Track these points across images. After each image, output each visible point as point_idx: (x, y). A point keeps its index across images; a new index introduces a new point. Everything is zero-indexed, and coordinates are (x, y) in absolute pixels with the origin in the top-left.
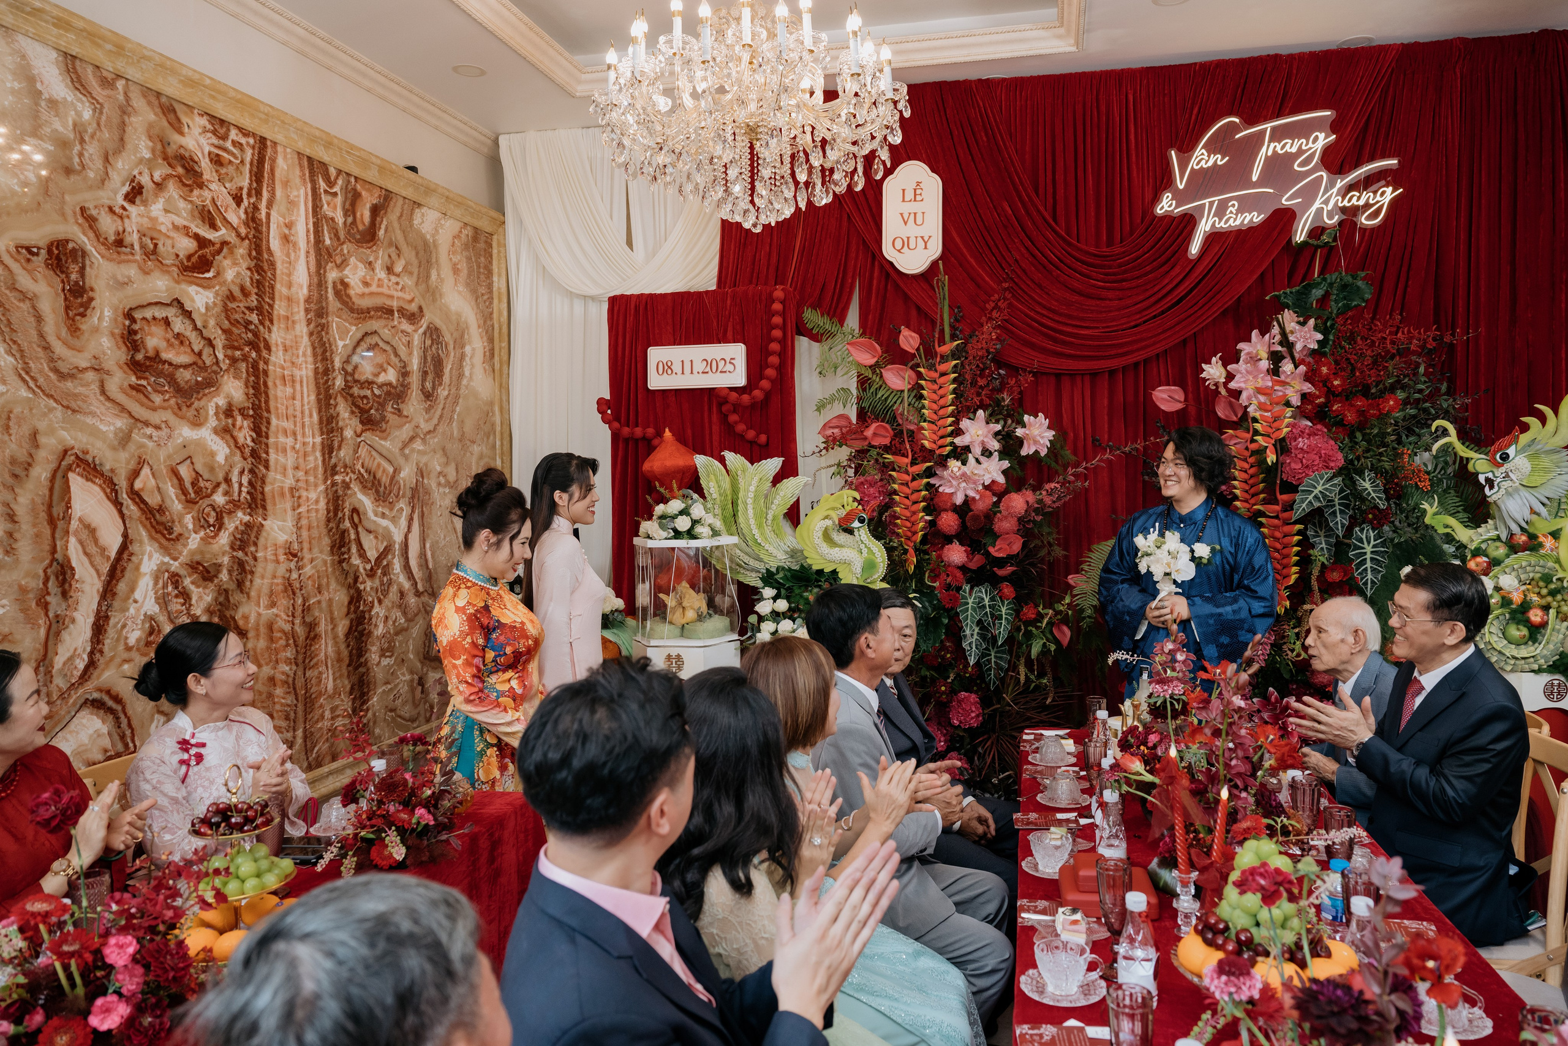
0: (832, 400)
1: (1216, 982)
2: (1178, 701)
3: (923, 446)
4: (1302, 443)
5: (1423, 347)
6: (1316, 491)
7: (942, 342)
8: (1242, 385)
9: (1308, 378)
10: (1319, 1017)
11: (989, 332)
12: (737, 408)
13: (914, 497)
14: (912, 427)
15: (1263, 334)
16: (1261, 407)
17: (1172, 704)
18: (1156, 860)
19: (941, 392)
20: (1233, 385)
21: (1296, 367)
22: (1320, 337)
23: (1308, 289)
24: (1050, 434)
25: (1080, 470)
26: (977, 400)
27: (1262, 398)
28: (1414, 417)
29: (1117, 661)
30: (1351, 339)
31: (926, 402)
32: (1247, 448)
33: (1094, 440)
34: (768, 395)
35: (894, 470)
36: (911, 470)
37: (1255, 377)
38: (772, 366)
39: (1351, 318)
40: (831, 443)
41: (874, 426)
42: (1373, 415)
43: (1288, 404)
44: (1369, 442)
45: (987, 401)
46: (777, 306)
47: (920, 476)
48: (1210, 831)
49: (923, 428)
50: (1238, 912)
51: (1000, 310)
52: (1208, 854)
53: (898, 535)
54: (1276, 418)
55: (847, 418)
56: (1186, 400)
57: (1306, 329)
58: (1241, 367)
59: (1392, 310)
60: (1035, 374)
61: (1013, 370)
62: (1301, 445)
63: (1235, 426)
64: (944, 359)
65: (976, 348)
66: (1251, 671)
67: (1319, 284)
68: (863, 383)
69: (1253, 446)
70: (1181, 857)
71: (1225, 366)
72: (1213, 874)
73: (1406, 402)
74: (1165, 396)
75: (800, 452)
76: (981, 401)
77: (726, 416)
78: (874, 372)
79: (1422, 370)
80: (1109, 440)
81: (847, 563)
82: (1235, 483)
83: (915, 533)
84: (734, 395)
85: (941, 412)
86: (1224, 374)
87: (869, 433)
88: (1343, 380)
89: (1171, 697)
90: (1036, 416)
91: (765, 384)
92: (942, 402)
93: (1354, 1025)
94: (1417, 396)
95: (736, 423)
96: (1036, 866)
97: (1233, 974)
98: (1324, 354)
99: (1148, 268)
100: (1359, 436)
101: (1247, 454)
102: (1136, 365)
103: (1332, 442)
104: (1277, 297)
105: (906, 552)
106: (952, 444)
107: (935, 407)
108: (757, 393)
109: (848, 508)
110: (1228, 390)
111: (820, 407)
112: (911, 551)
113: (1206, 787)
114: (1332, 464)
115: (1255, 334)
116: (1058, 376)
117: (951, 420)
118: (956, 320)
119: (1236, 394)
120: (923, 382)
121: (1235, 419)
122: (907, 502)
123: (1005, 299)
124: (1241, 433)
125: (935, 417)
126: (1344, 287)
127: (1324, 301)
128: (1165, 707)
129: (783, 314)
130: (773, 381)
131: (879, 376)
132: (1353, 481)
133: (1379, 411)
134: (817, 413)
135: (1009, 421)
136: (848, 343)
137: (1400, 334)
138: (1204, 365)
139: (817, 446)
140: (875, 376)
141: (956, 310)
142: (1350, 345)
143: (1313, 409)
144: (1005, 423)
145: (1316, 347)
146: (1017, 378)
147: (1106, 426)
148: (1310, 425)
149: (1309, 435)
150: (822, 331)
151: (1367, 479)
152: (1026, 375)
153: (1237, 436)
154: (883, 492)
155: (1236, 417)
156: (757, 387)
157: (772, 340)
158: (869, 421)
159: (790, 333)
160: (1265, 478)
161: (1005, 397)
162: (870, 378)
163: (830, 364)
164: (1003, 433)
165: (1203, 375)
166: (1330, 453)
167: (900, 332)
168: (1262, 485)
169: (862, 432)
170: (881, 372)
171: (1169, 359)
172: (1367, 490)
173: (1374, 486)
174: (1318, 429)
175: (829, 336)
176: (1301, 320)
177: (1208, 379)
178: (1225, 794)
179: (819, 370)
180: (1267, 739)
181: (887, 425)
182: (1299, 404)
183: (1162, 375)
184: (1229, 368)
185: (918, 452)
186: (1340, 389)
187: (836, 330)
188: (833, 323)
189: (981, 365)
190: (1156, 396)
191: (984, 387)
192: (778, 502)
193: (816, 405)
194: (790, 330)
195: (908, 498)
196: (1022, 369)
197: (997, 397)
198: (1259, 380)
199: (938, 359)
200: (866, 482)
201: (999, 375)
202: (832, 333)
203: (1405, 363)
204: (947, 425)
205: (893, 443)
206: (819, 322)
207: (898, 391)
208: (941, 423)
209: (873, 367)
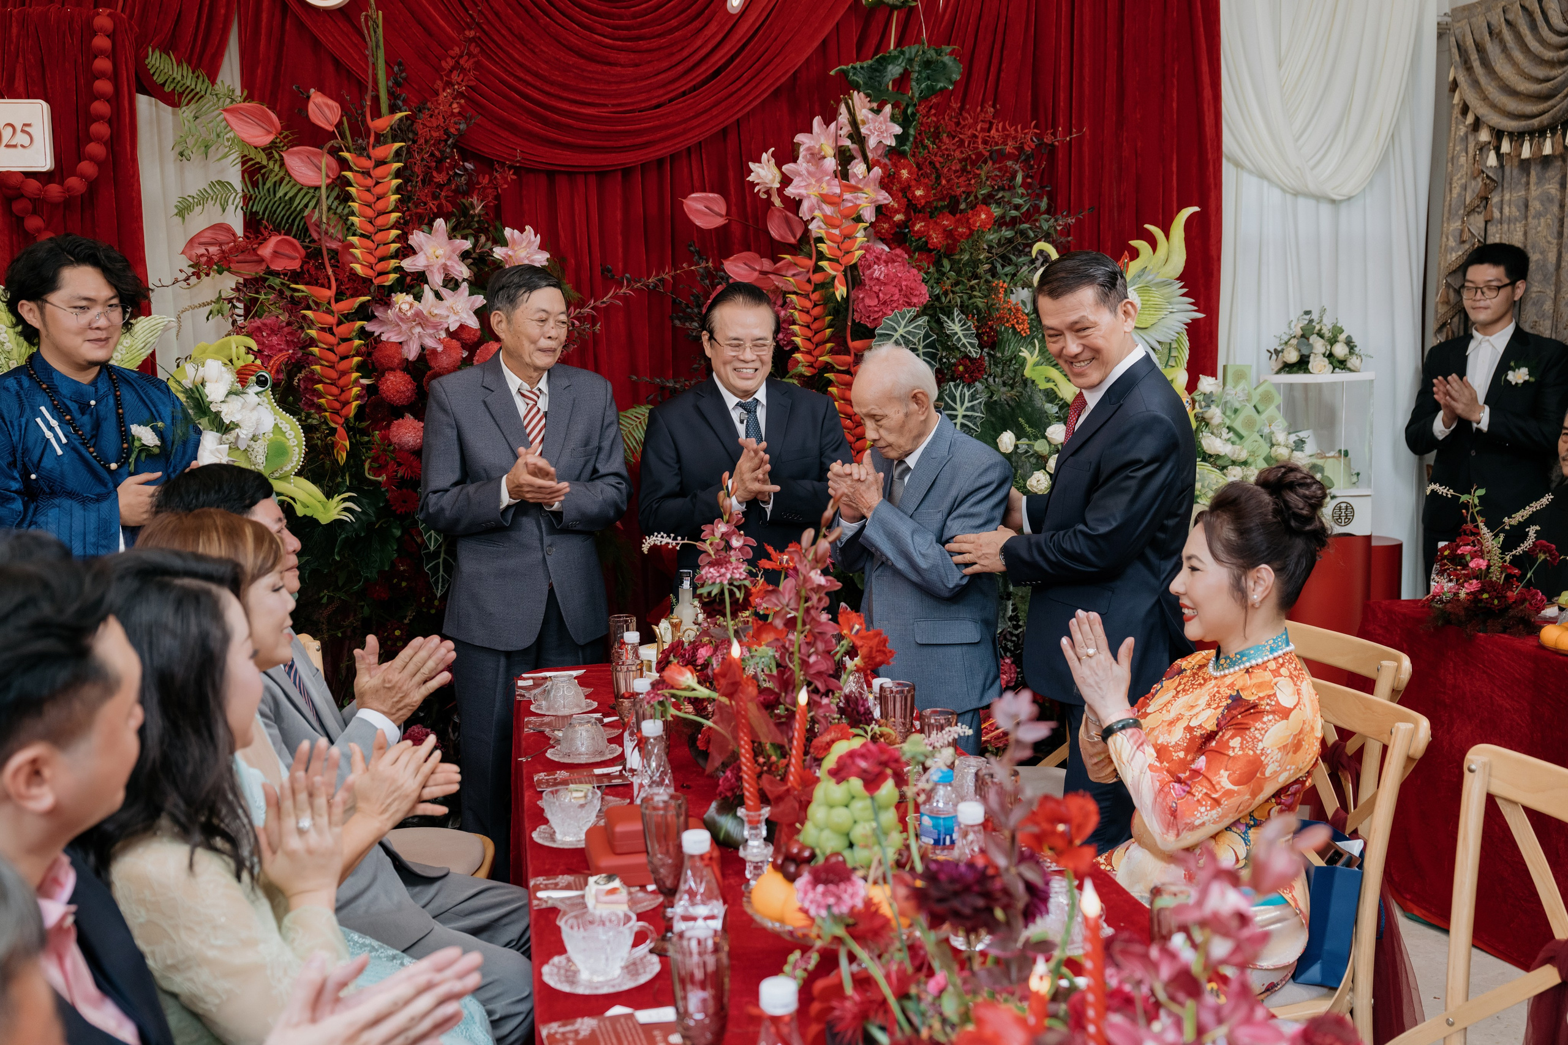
0: (203, 198)
1: (811, 895)
2: (739, 588)
3: (353, 274)
4: (879, 271)
5: (1020, 149)
6: (897, 335)
7: (377, 114)
8: (803, 192)
9: (885, 184)
10: (941, 900)
11: (448, 103)
12: (39, 205)
13: (343, 348)
14: (334, 245)
15: (827, 123)
16: (828, 221)
17: (732, 593)
18: (714, 805)
19: (378, 190)
20: (790, 191)
21: (869, 170)
22: (898, 130)
23: (884, 62)
24: (543, 257)
25: (586, 310)
26: (432, 205)
27: (828, 210)
28: (1010, 241)
29: (654, 548)
30: (936, 136)
31: (355, 206)
32: (809, 281)
33: (605, 270)
34: (93, 185)
35: (309, 308)
36: (335, 307)
37: (819, 181)
38: (98, 140)
39: (936, 106)
40: (201, 268)
41: (274, 240)
42: (962, 235)
43: (859, 219)
44: (958, 273)
45: (448, 207)
46: (101, 42)
47: (349, 317)
48: (784, 754)
49: (352, 246)
50: (826, 834)
51: (463, 70)
52: (784, 779)
53: (320, 408)
54: (849, 237)
55: (228, 229)
56: (728, 213)
57: (881, 118)
58: (802, 165)
59: (984, 100)
60: (517, 171)
61: (486, 163)
62: (876, 274)
63: (794, 250)
64: (380, 139)
65: (428, 127)
66: (831, 538)
67: (896, 58)
68: (252, 172)
69: (817, 278)
70: (749, 789)
71: (779, 165)
72: (791, 803)
73: (1001, 222)
74: (701, 207)
75: (152, 280)
76: (440, 206)
77: (20, 220)
78: (270, 157)
79: (1019, 179)
80: (625, 271)
82: (795, 328)
83: (346, 403)
84: (34, 184)
85: (380, 221)
86: (778, 176)
87: (266, 251)
88: (928, 189)
89: (731, 584)
90: (522, 231)
91: (86, 167)
92: (380, 205)
93: (980, 903)
94: (1014, 213)
95: (39, 230)
96: (552, 836)
97: (832, 882)
98: (903, 154)
99: (674, 23)
100: (947, 264)
101: (809, 288)
102: (660, 162)
103: (915, 271)
104: (843, 74)
105: (333, 431)
106: (398, 269)
107: (369, 212)
108: (73, 181)
109: (239, 364)
110: (785, 199)
111: (184, 210)
112: (341, 431)
113: (778, 695)
114: (915, 300)
115: (817, 121)
116: (551, 175)
118: (397, 84)
119: (794, 205)
120: (349, 174)
121: (792, 240)
122: (332, 356)
123: (470, 54)
124: (801, 260)
125: (370, 228)
126: (927, 64)
127: (902, 82)
128: (723, 601)
129: (113, 55)
130: (100, 164)
131: (278, 163)
132: (939, 322)
133: (970, 229)
134: (178, 219)
135: (483, 239)
136: (225, 110)
137: (993, 131)
138: (751, 165)
139: (181, 271)
140: (271, 163)
141: (396, 68)
142: (934, 143)
143: (891, 228)
144: (477, 241)
145: (894, 144)
146: (491, 175)
147: (620, 250)
148: (887, 249)
149: (886, 262)
150: (179, 89)
151: (957, 320)
152: (504, 171)
153: (796, 264)
154: (292, 341)
155: (795, 237)
156: (73, 173)
157: (96, 96)
158: (266, 234)
159: (126, 88)
160: (832, 320)
161: (475, 202)
162: (265, 167)
163: (197, 141)
164: (474, 255)
165: (750, 179)
166: (913, 286)
167: (308, 97)
168: (828, 331)
169: (254, 250)
170: (281, 156)
171: (704, 156)
172: (956, 333)
173: (965, 330)
174: (897, 255)
175: (193, 98)
176: (875, 105)
177: (758, 184)
178: (803, 697)
179: (178, 149)
180: (851, 629)
181: (295, 241)
182: (873, 220)
183: (695, 176)
184: (784, 168)
185: (346, 280)
186: (923, 202)
187: (204, 88)
188: (198, 77)
189: (437, 153)
190: (688, 206)
191: (444, 185)
192: (120, 357)
193: (176, 206)
194: (126, 84)
195: (333, 352)
196: (498, 162)
197: (464, 201)
198: (824, 185)
199: (372, 140)
200: (265, 325)
201: (465, 169)
202: (197, 93)
203: (1000, 169)
204: (389, 240)
205: (305, 267)
206: (175, 75)
207: (310, 188)
208: (379, 237)
209: (268, 150)
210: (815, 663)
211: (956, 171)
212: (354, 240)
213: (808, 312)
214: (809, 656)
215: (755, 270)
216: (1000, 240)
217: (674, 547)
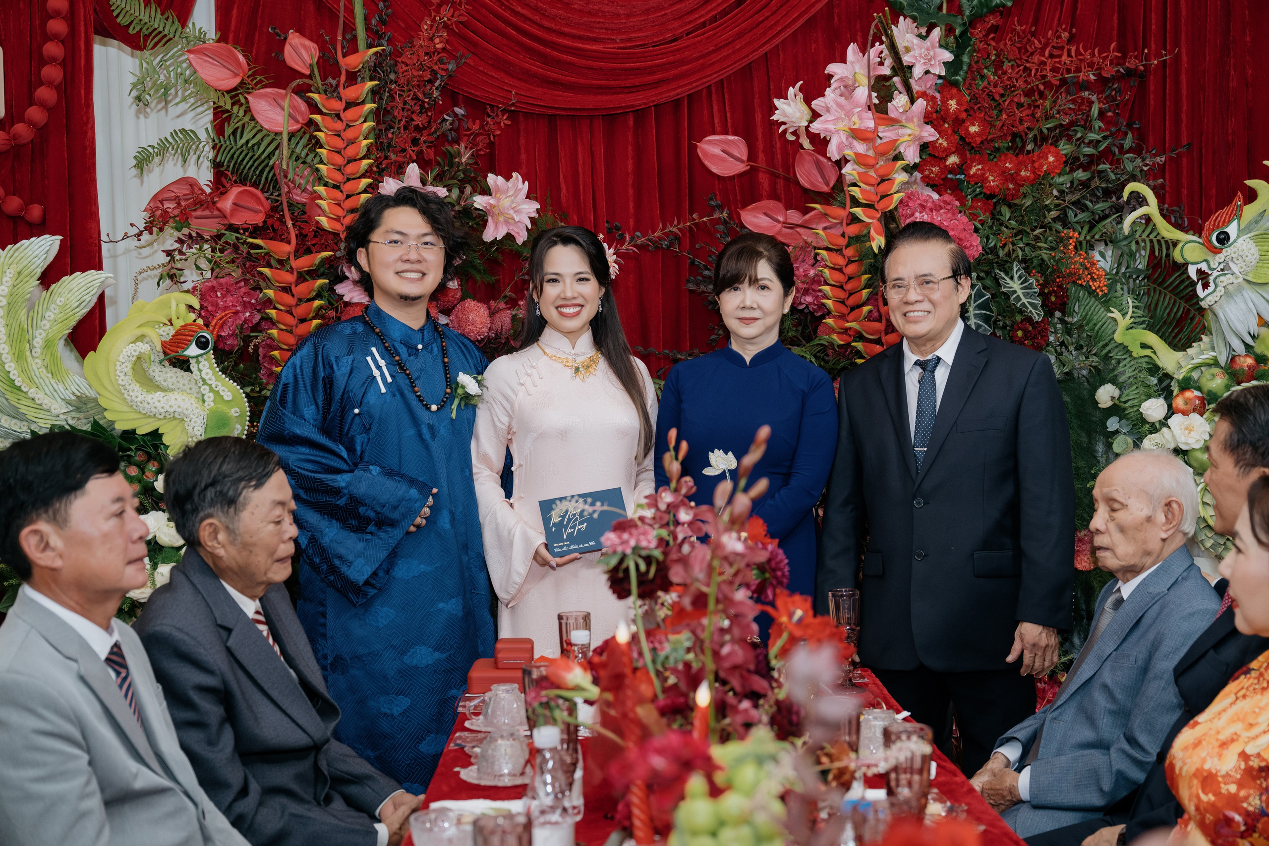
0: (163, 148)
3: (319, 228)
5: (1099, 76)
7: (350, 49)
8: (831, 127)
9: (931, 118)
13: (300, 311)
14: (301, 194)
16: (860, 159)
17: (638, 566)
19: (349, 134)
20: (816, 127)
21: (912, 101)
22: (948, 56)
24: (532, 207)
27: (860, 148)
28: (1085, 184)
30: (998, 65)
31: (323, 152)
32: (843, 234)
34: (42, 132)
35: (269, 266)
36: (296, 264)
37: (849, 115)
38: (50, 84)
39: (994, 29)
40: (155, 222)
41: (235, 191)
42: (1026, 179)
43: (898, 157)
44: (1021, 223)
45: (430, 154)
47: (311, 275)
49: (320, 197)
54: (884, 179)
55: (195, 182)
56: (752, 156)
57: (928, 43)
59: (1059, 25)
60: (513, 115)
63: (826, 198)
64: (352, 78)
68: (221, 118)
69: (852, 230)
70: (639, 816)
71: (808, 101)
73: (1072, 163)
74: (717, 151)
75: (104, 237)
76: (417, 152)
78: (236, 101)
79: (1095, 111)
81: (178, 418)
82: (826, 289)
85: (350, 169)
86: (807, 114)
87: (227, 204)
88: (983, 125)
90: (508, 177)
91: (35, 113)
94: (1088, 150)
98: (955, 84)
100: (1006, 213)
101: (843, 242)
102: (676, 103)
103: (965, 219)
107: (339, 159)
108: (23, 129)
109: (178, 324)
110: (814, 138)
111: (143, 161)
115: (852, 50)
116: (551, 119)
117: (365, 182)
118: (381, 22)
119: (820, 143)
120: (317, 118)
121: (825, 189)
122: (290, 319)
124: (836, 211)
125: (338, 177)
130: (51, 110)
131: (243, 108)
132: (996, 280)
133: (1034, 173)
134: (134, 171)
135: (468, 189)
136: (189, 51)
137: (1064, 58)
138: (777, 102)
139: (132, 225)
140: (236, 108)
141: (381, 5)
142: (995, 73)
143: (942, 172)
144: (462, 192)
145: (943, 74)
146: (482, 120)
147: (631, 205)
148: (935, 196)
149: (931, 210)
150: (145, 32)
151: (1016, 277)
152: (497, 115)
153: (826, 214)
154: (249, 302)
155: (828, 185)
156: (22, 120)
157: (48, 37)
158: (228, 185)
159: (82, 28)
160: (870, 279)
161: (463, 150)
162: (227, 111)
163: (155, 84)
164: (457, 208)
165: (774, 118)
166: (962, 236)
167: (286, 39)
168: (865, 293)
169: (214, 203)
170: (247, 101)
171: (726, 96)
172: (1015, 292)
173: (1026, 288)
174: (945, 202)
175: (160, 41)
176: (923, 31)
177: (784, 123)
178: (703, 696)
179: (135, 93)
180: (791, 615)
181: (258, 192)
182: (917, 160)
183: (716, 121)
184: (815, 104)
185: (311, 235)
186: (979, 140)
187: (173, 30)
188: (167, 19)
189: (420, 96)
190: (703, 150)
191: (424, 128)
192: (53, 316)
193: (135, 157)
194: (82, 23)
195: (292, 314)
196: (492, 106)
197: (449, 148)
198: (855, 119)
199: (343, 78)
200: (221, 284)
201: (456, 115)
202: (165, 36)
203: (1073, 101)
204: (359, 190)
205: (269, 221)
206: (141, 17)
207: (276, 134)
208: (348, 187)
209: (233, 92)
210: (729, 655)
211: (1020, 105)
212: (321, 189)
213: (840, 270)
214: (722, 645)
215: (778, 221)
216: (1072, 182)
217: (591, 514)
